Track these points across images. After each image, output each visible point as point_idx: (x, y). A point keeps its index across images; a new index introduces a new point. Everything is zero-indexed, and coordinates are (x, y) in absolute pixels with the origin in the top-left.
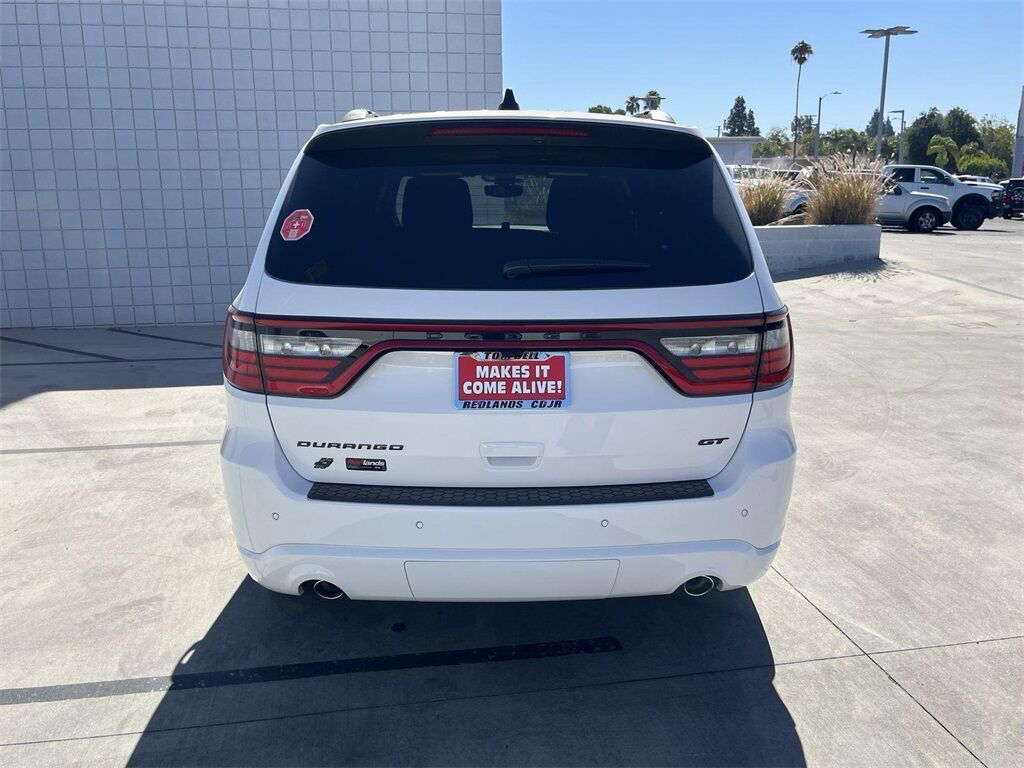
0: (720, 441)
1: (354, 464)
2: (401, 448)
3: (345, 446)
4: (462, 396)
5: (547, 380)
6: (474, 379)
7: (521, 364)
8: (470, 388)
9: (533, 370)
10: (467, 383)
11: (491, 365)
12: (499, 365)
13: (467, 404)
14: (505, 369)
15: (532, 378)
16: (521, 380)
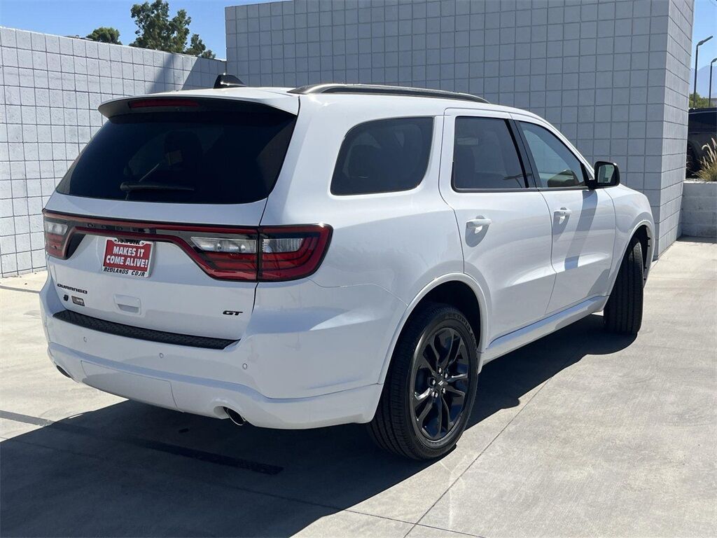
0: (237, 313)
1: (74, 300)
2: (87, 292)
3: (70, 288)
4: (105, 264)
5: (142, 258)
6: (112, 254)
7: (133, 247)
8: (109, 259)
9: (137, 252)
10: (109, 257)
11: (120, 246)
12: (124, 246)
13: (105, 269)
14: (126, 250)
15: (136, 257)
16: (131, 257)
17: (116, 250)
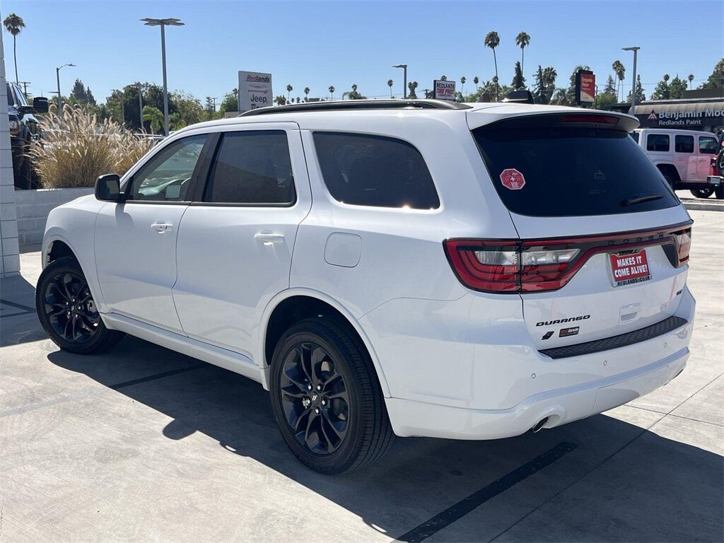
1: (564, 333)
2: (589, 316)
3: (562, 321)
4: (617, 279)
5: (641, 264)
6: (617, 268)
7: (631, 257)
8: (617, 274)
9: (635, 260)
10: (616, 271)
11: (621, 258)
12: (624, 258)
13: (619, 283)
14: (627, 260)
15: (636, 265)
16: (633, 266)
17: (619, 263)
